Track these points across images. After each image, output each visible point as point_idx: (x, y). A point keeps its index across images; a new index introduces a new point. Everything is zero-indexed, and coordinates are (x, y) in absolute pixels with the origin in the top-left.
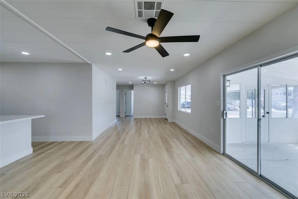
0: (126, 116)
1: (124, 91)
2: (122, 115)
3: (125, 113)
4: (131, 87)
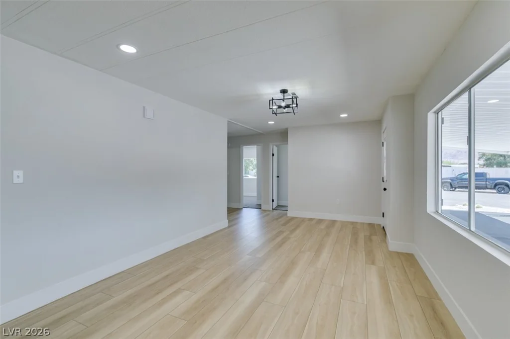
1: (271, 147)
2: (267, 206)
3: (273, 201)
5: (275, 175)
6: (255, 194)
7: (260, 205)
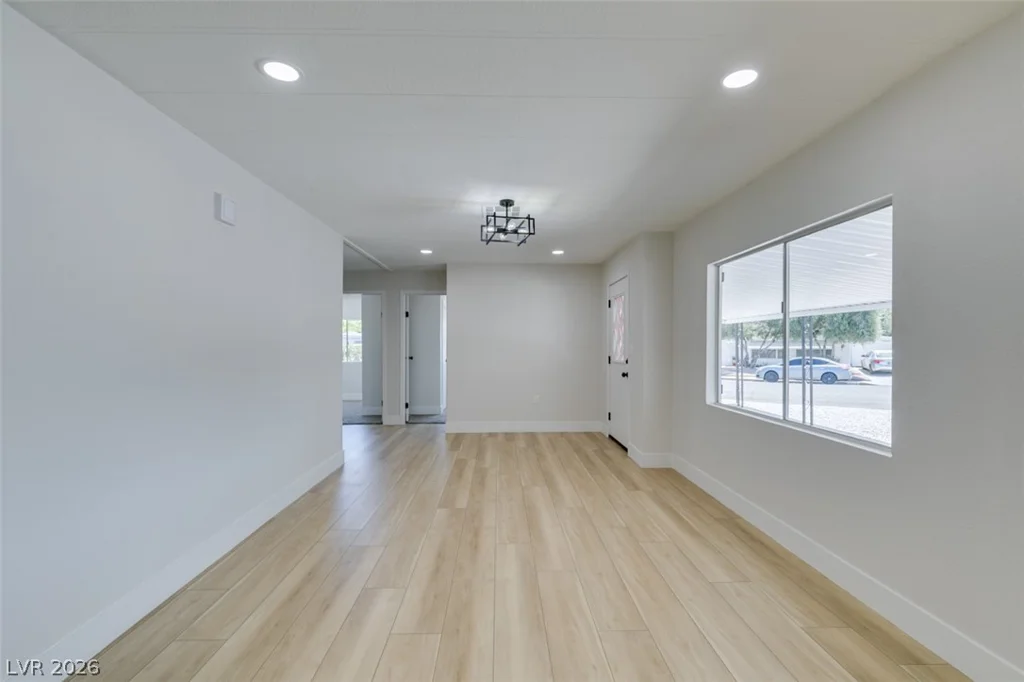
0: (414, 419)
1: (403, 298)
2: (395, 417)
3: (407, 406)
4: (436, 277)
5: (404, 353)
6: (359, 396)
7: (380, 417)
